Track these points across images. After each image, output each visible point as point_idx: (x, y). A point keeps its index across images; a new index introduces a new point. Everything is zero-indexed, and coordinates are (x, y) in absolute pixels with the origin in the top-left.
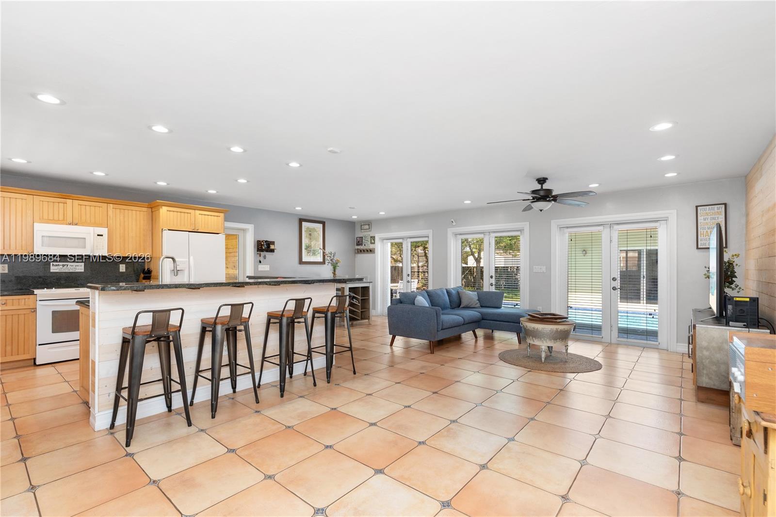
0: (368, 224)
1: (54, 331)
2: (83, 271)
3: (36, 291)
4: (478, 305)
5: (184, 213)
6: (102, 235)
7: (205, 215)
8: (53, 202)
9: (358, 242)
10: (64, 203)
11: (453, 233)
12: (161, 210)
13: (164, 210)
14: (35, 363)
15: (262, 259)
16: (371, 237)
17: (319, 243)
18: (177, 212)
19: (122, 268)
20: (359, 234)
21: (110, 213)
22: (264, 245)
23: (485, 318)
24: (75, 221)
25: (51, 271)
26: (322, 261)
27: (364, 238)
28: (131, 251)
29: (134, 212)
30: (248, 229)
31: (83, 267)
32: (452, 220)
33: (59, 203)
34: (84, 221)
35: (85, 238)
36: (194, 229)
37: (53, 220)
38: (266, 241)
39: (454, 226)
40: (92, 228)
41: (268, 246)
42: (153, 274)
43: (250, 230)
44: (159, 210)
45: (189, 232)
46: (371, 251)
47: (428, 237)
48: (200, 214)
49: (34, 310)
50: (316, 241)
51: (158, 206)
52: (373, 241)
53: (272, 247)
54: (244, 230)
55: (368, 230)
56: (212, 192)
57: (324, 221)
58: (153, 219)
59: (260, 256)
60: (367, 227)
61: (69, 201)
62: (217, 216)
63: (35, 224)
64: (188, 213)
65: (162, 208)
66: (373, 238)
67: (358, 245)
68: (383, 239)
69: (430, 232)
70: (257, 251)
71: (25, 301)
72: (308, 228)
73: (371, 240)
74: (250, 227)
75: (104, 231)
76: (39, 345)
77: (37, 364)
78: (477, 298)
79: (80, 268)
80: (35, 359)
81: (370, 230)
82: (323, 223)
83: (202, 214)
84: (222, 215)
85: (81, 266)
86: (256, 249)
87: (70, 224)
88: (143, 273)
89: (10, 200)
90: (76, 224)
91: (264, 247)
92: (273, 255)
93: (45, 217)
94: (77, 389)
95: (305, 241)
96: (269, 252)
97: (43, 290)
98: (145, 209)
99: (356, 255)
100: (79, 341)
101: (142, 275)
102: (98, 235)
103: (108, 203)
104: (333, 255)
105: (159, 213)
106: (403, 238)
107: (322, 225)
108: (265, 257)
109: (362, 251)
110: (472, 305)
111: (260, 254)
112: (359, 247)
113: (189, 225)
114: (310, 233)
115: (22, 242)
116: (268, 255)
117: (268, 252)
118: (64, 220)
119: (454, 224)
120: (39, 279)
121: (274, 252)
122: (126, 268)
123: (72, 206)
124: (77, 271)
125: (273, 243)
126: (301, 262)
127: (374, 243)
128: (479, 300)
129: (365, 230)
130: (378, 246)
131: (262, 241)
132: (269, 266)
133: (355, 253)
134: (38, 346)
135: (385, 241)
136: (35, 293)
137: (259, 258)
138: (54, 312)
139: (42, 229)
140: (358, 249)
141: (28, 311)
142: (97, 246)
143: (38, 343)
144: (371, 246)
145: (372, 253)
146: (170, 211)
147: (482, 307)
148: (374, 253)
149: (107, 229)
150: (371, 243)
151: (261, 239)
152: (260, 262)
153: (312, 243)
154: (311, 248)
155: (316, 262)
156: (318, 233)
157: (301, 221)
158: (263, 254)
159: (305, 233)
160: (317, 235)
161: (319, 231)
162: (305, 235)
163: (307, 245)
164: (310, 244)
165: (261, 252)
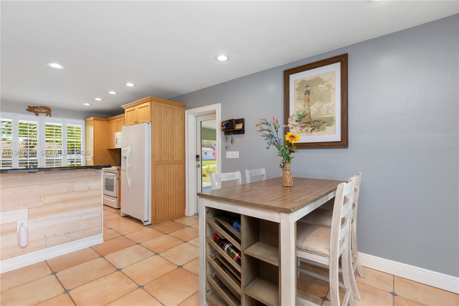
17: (331, 103)
26: (339, 139)
30: (216, 110)
48: (139, 108)
50: (322, 101)
53: (239, 127)
57: (346, 53)
62: (147, 106)
64: (134, 110)
70: (225, 135)
72: (303, 82)
74: (217, 107)
82: (343, 60)
83: (141, 107)
93: (119, 129)
95: (296, 107)
96: (238, 134)
107: (338, 65)
113: (134, 120)
114: (310, 89)
116: (237, 138)
117: (235, 134)
121: (244, 133)
125: (241, 121)
131: (225, 122)
132: (238, 152)
137: (226, 144)
152: (227, 148)
153: (311, 108)
154: (310, 118)
155: (322, 144)
156: (326, 84)
157: (288, 73)
158: (230, 137)
159: (296, 92)
160: (326, 89)
161: (331, 78)
162: (297, 96)
163: (301, 113)
164: (307, 111)
165: (228, 136)
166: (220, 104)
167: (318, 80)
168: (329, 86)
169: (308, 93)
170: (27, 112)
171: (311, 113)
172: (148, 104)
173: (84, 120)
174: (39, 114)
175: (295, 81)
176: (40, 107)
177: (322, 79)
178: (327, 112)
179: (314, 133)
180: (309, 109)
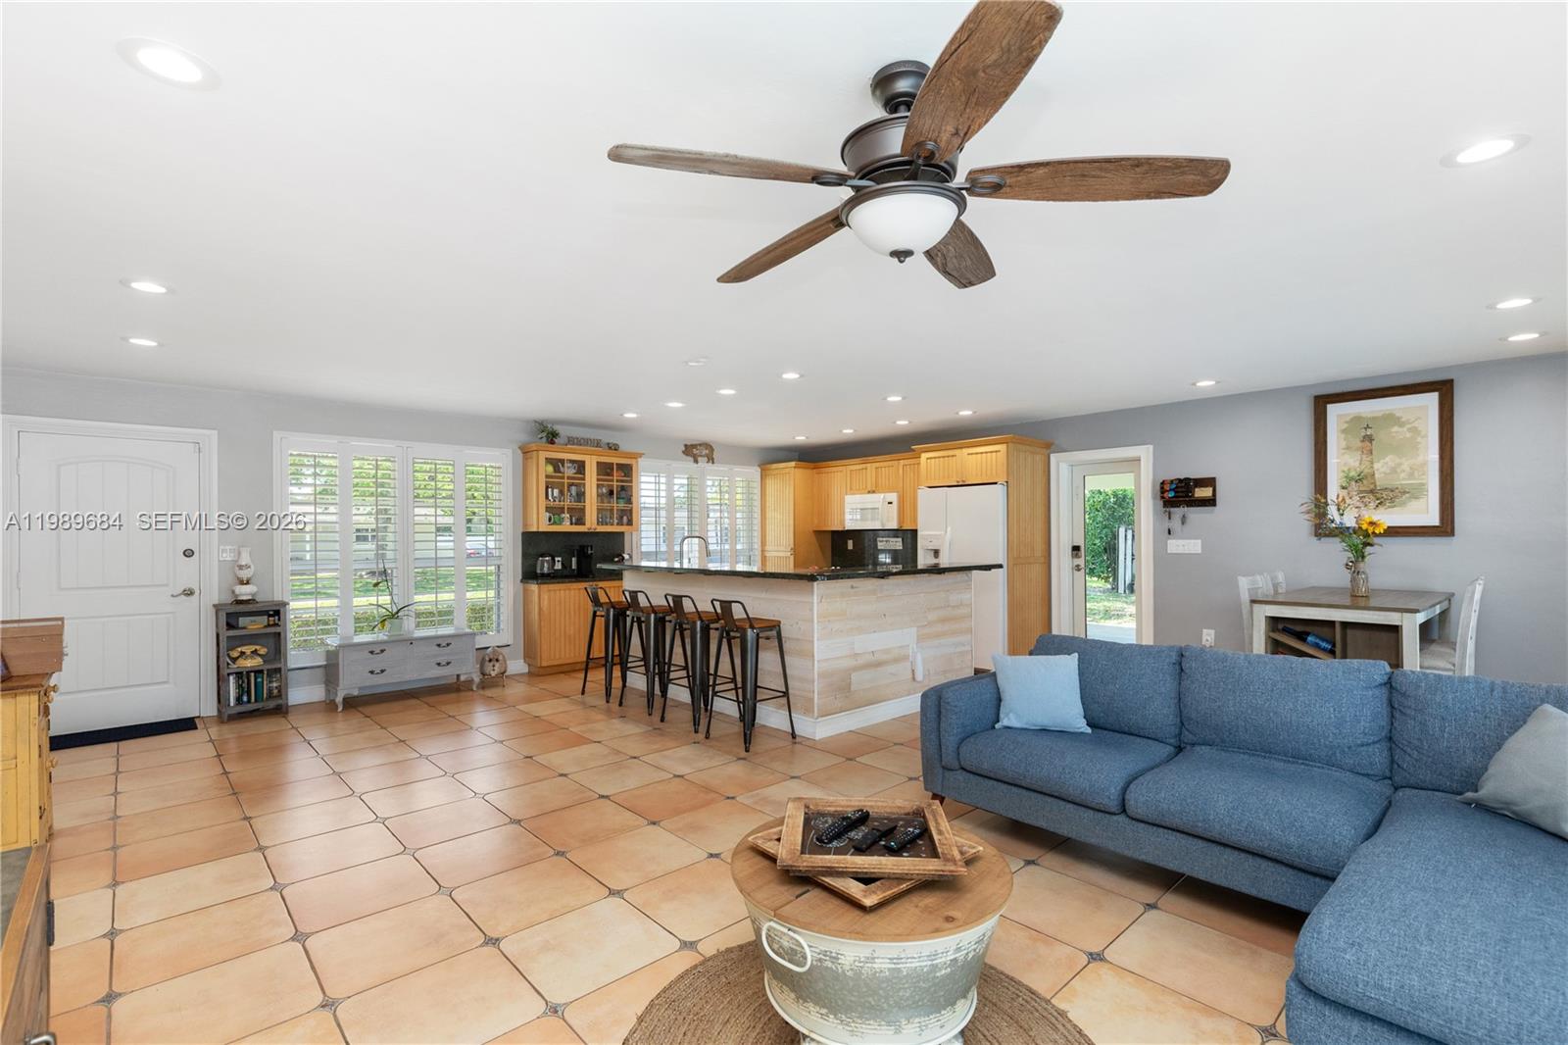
2: (902, 548)
5: (947, 456)
6: (892, 504)
7: (978, 453)
10: (866, 469)
13: (923, 458)
15: (1175, 524)
18: (939, 458)
21: (901, 472)
24: (873, 489)
25: (878, 548)
26: (1436, 522)
30: (1142, 457)
33: (863, 469)
34: (879, 486)
35: (878, 508)
36: (958, 482)
37: (859, 490)
38: (1185, 480)
40: (882, 496)
41: (1193, 493)
43: (1146, 459)
48: (968, 454)
51: (920, 453)
53: (1207, 493)
57: (1450, 378)
59: (1170, 518)
61: (869, 465)
62: (996, 451)
63: (847, 495)
64: (951, 456)
65: (922, 455)
70: (1164, 507)
72: (1357, 419)
74: (1145, 453)
75: (893, 497)
79: (896, 544)
82: (1444, 389)
83: (971, 454)
86: (1160, 503)
87: (869, 492)
90: (874, 492)
92: (1209, 512)
95: (1343, 463)
96: (1199, 505)
102: (889, 504)
103: (899, 460)
107: (1434, 396)
108: (1184, 520)
111: (1171, 513)
113: (955, 476)
114: (1372, 432)
116: (1195, 514)
117: (1192, 506)
118: (865, 488)
121: (1212, 504)
123: (872, 470)
125: (1210, 482)
132: (1200, 541)
137: (1167, 525)
139: (849, 502)
142: (888, 517)
146: (931, 458)
149: (896, 495)
151: (1170, 477)
152: (1170, 532)
153: (1376, 466)
154: (1374, 483)
155: (1400, 530)
156: (1409, 426)
157: (1322, 402)
158: (1178, 512)
159: (1343, 436)
160: (1408, 435)
161: (1419, 418)
162: (1344, 444)
163: (1353, 473)
164: (1366, 471)
165: (1172, 509)
166: (1151, 447)
167: (1391, 419)
168: (1415, 430)
169: (1369, 439)
170: (684, 456)
171: (1376, 476)
172: (1002, 448)
173: (759, 466)
174: (699, 459)
175: (1339, 416)
176: (700, 445)
177: (1399, 418)
178: (1411, 475)
179: (1381, 509)
180: (1372, 467)
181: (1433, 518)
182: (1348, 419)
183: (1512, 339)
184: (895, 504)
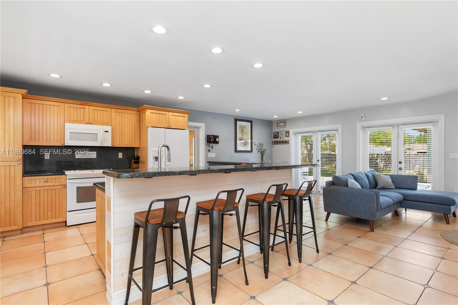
0: (284, 122)
1: (78, 201)
2: (96, 157)
3: (67, 172)
4: (393, 187)
5: (162, 114)
6: (108, 132)
7: (175, 116)
8: (77, 108)
9: (275, 136)
10: (83, 109)
11: (362, 126)
12: (146, 112)
13: (148, 112)
14: (66, 224)
15: (210, 149)
16: (286, 132)
17: (248, 137)
18: (157, 113)
19: (120, 155)
20: (276, 130)
21: (113, 115)
22: (212, 138)
23: (407, 199)
24: (91, 122)
25: (76, 158)
26: (250, 150)
27: (279, 133)
28: (126, 143)
29: (128, 114)
30: (201, 127)
31: (95, 155)
32: (362, 116)
33: (80, 108)
34: (97, 121)
35: (97, 134)
36: (168, 127)
37: (77, 121)
38: (213, 136)
39: (363, 121)
40: (101, 126)
41: (215, 140)
42: (140, 159)
43: (203, 127)
44: (145, 112)
45: (165, 128)
46: (286, 142)
47: (337, 130)
48: (172, 115)
49: (65, 186)
50: (246, 135)
51: (144, 109)
52: (288, 135)
53: (217, 140)
54: (198, 128)
55: (284, 127)
56: (181, 98)
57: (252, 120)
58: (140, 120)
59: (209, 147)
60: (283, 124)
61: (87, 107)
62: (184, 117)
63: (65, 123)
64: (164, 114)
65: (147, 110)
66: (288, 132)
67: (275, 138)
68: (296, 133)
69: (339, 127)
70: (207, 143)
71: (59, 179)
72: (241, 126)
73: (286, 134)
74: (202, 125)
75: (109, 128)
76: (69, 211)
77: (67, 225)
78: (391, 181)
79: (93, 155)
80: (66, 222)
81: (285, 126)
82: (251, 122)
83: (173, 115)
84: (187, 115)
85: (95, 154)
86: (206, 142)
87: (87, 124)
88: (134, 159)
89: (50, 106)
90: (91, 124)
91: (212, 140)
92: (217, 145)
93: (72, 119)
94: (95, 252)
95: (239, 135)
96: (215, 143)
97: (71, 172)
98: (135, 112)
99: (273, 145)
100: (95, 209)
101: (133, 161)
102: (105, 131)
103: (111, 108)
104: (261, 145)
105: (145, 114)
106: (313, 132)
107: (250, 123)
108: (212, 147)
109: (279, 143)
110: (387, 186)
111: (209, 145)
112: (275, 140)
113: (165, 123)
114: (242, 129)
115: (58, 137)
116: (215, 145)
118: (84, 121)
119: (363, 119)
120: (69, 163)
121: (218, 143)
122: (123, 156)
123: (90, 110)
124: (92, 157)
125: (218, 137)
126: (236, 151)
127: (289, 136)
128: (392, 182)
129: (280, 127)
130: (292, 138)
131: (211, 136)
132: (215, 154)
133: (273, 144)
134: (68, 213)
135: (297, 134)
136: (66, 174)
138: (78, 188)
139: (70, 127)
140: (275, 141)
141: (61, 187)
142: (105, 139)
143: (68, 210)
144: (286, 139)
145: (287, 144)
146: (152, 113)
147: (396, 188)
148: (289, 144)
149: (111, 127)
150: (286, 136)
151: (210, 134)
152: (209, 151)
153: (243, 137)
156: (247, 129)
157: (236, 120)
159: (239, 129)
160: (247, 131)
161: (248, 127)
162: (239, 131)
163: (240, 138)
165: (210, 144)
166: (204, 124)
167: (245, 127)
169: (242, 130)
171: (243, 139)
178: (247, 140)
181: (250, 149)
182: (240, 125)
183: (274, 117)
184: (110, 132)
